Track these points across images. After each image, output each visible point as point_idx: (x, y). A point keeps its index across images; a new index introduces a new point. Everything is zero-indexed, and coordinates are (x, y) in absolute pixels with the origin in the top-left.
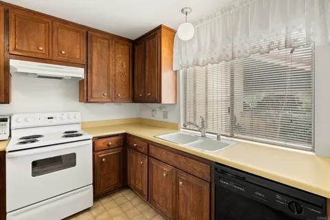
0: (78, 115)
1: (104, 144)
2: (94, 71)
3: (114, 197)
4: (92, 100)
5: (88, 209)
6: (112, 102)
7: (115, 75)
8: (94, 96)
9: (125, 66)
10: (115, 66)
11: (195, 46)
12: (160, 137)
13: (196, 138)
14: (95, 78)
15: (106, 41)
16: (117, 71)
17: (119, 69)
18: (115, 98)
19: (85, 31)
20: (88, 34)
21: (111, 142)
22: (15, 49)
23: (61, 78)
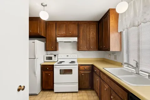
0: (76, 55)
1: (83, 68)
2: (81, 38)
3: (87, 91)
4: (80, 50)
5: (76, 92)
6: (88, 50)
7: (89, 39)
8: (81, 48)
9: (94, 34)
10: (90, 35)
11: (132, 14)
12: (106, 69)
13: (132, 73)
14: (81, 41)
15: (86, 25)
16: (91, 37)
17: (91, 36)
18: (90, 49)
19: (77, 23)
20: (78, 24)
21: (86, 67)
22: (58, 34)
23: (70, 42)
